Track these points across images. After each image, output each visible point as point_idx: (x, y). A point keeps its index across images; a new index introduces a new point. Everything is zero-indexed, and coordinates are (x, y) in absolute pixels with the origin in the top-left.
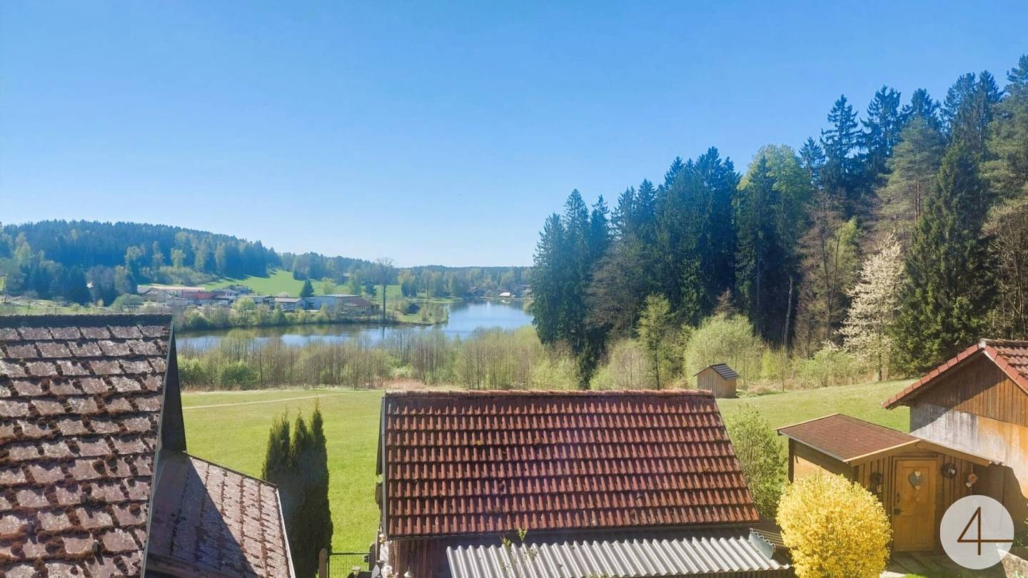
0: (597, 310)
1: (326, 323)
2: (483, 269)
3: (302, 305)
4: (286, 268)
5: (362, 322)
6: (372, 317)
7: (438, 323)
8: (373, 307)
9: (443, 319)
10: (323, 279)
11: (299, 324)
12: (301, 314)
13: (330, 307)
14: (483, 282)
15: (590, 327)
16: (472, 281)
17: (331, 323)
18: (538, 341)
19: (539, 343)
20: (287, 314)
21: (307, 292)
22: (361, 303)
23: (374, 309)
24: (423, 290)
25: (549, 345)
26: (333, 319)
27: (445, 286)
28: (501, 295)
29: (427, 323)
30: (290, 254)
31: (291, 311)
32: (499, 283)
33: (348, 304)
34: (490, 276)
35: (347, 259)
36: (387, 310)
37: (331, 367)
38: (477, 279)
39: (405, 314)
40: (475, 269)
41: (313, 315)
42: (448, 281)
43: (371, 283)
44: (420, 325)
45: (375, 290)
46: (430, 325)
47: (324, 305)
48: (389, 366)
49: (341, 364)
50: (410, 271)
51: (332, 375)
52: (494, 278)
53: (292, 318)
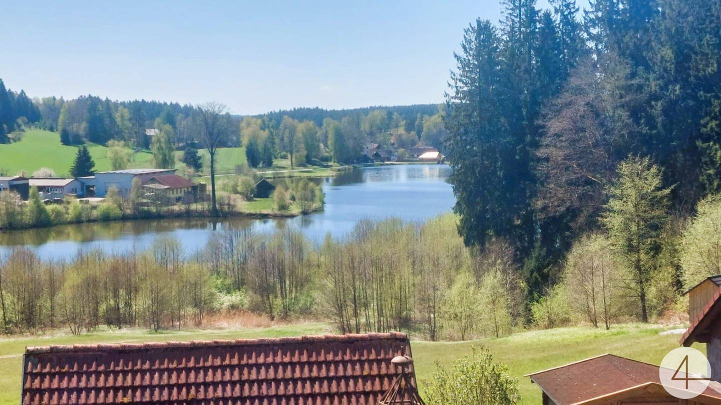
0: (552, 186)
1: (116, 219)
2: (390, 112)
3: (74, 190)
4: (48, 123)
5: (178, 216)
6: (194, 207)
7: (305, 213)
8: (194, 188)
9: (315, 205)
10: (110, 142)
11: (71, 223)
12: (75, 205)
13: (122, 192)
14: (391, 135)
15: (543, 216)
16: (371, 134)
17: (124, 218)
18: (461, 240)
19: (463, 244)
20: (49, 208)
21: (83, 166)
22: (175, 182)
23: (196, 192)
24: (283, 153)
25: (477, 247)
26: (129, 212)
27: (322, 145)
28: (421, 157)
29: (284, 212)
30: (54, 99)
31: (57, 202)
32: (419, 133)
33: (151, 186)
34: (403, 123)
35: (154, 104)
36: (218, 194)
37: (116, 296)
38: (380, 130)
39: (249, 199)
40: (376, 113)
41: (94, 207)
42: (326, 136)
43: (193, 145)
44: (275, 217)
45: (200, 158)
46: (292, 216)
47: (113, 188)
48: (214, 290)
49: (133, 290)
50: (259, 121)
51: (118, 309)
52: (410, 127)
53: (58, 214)
